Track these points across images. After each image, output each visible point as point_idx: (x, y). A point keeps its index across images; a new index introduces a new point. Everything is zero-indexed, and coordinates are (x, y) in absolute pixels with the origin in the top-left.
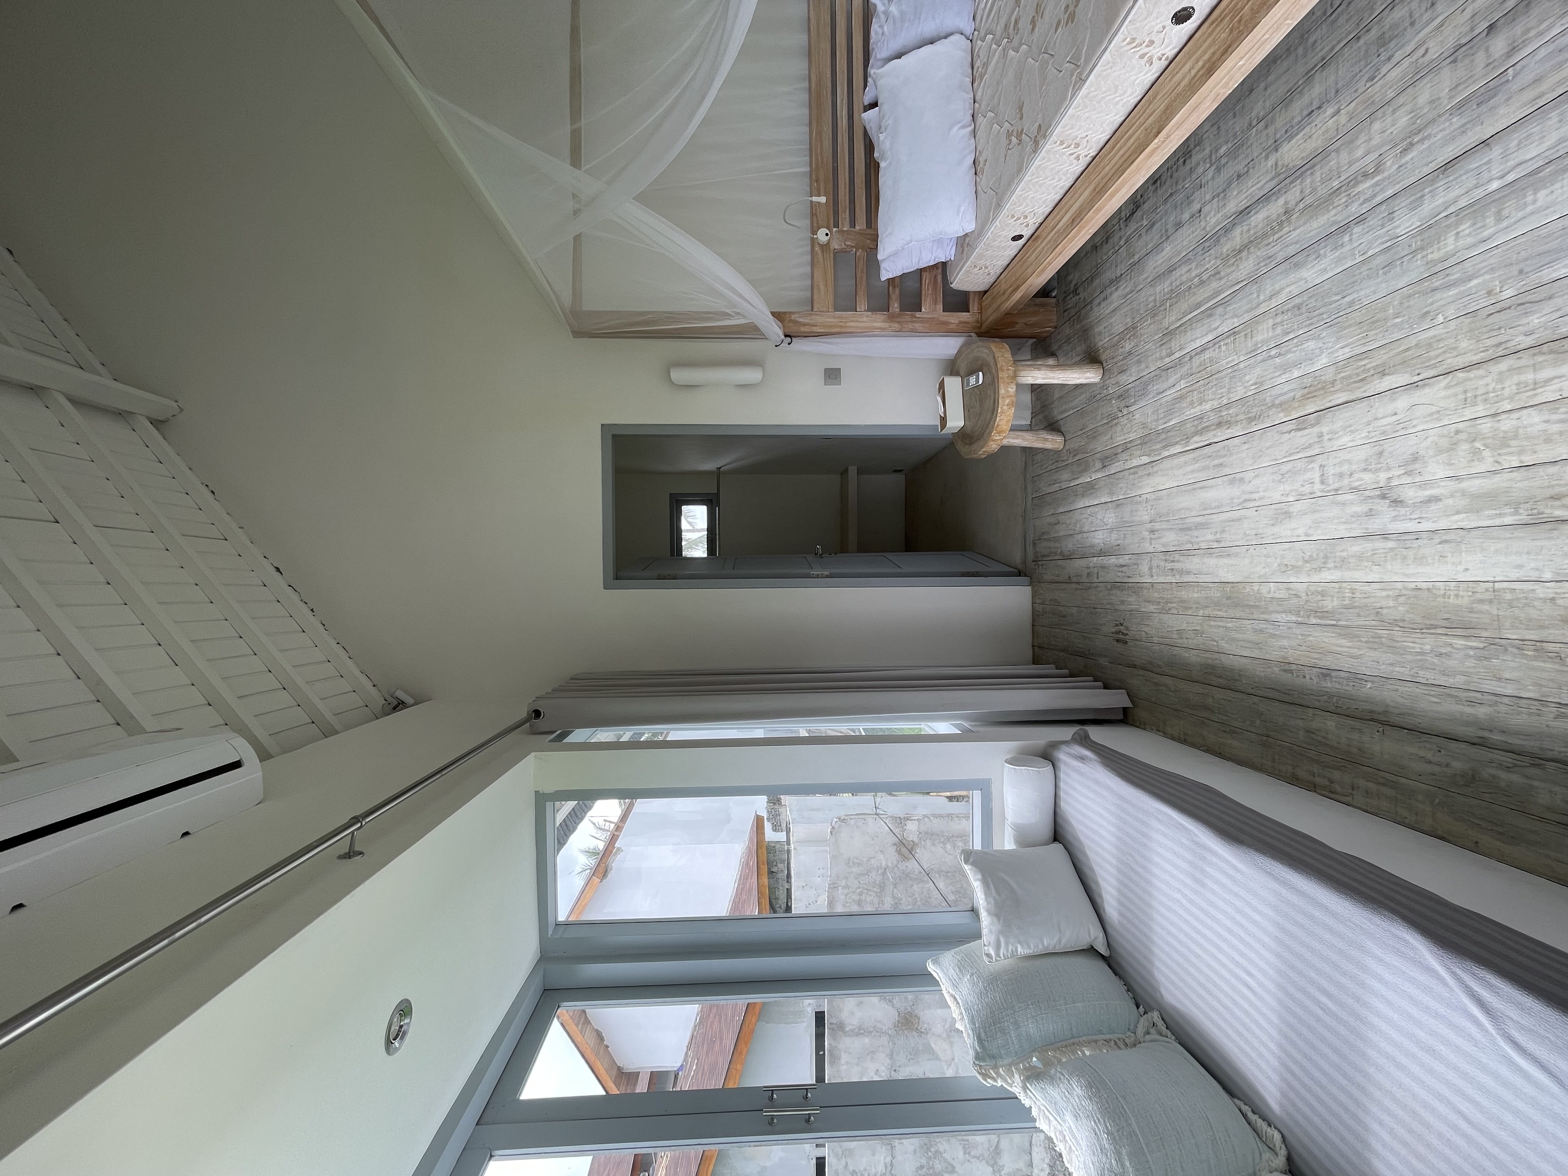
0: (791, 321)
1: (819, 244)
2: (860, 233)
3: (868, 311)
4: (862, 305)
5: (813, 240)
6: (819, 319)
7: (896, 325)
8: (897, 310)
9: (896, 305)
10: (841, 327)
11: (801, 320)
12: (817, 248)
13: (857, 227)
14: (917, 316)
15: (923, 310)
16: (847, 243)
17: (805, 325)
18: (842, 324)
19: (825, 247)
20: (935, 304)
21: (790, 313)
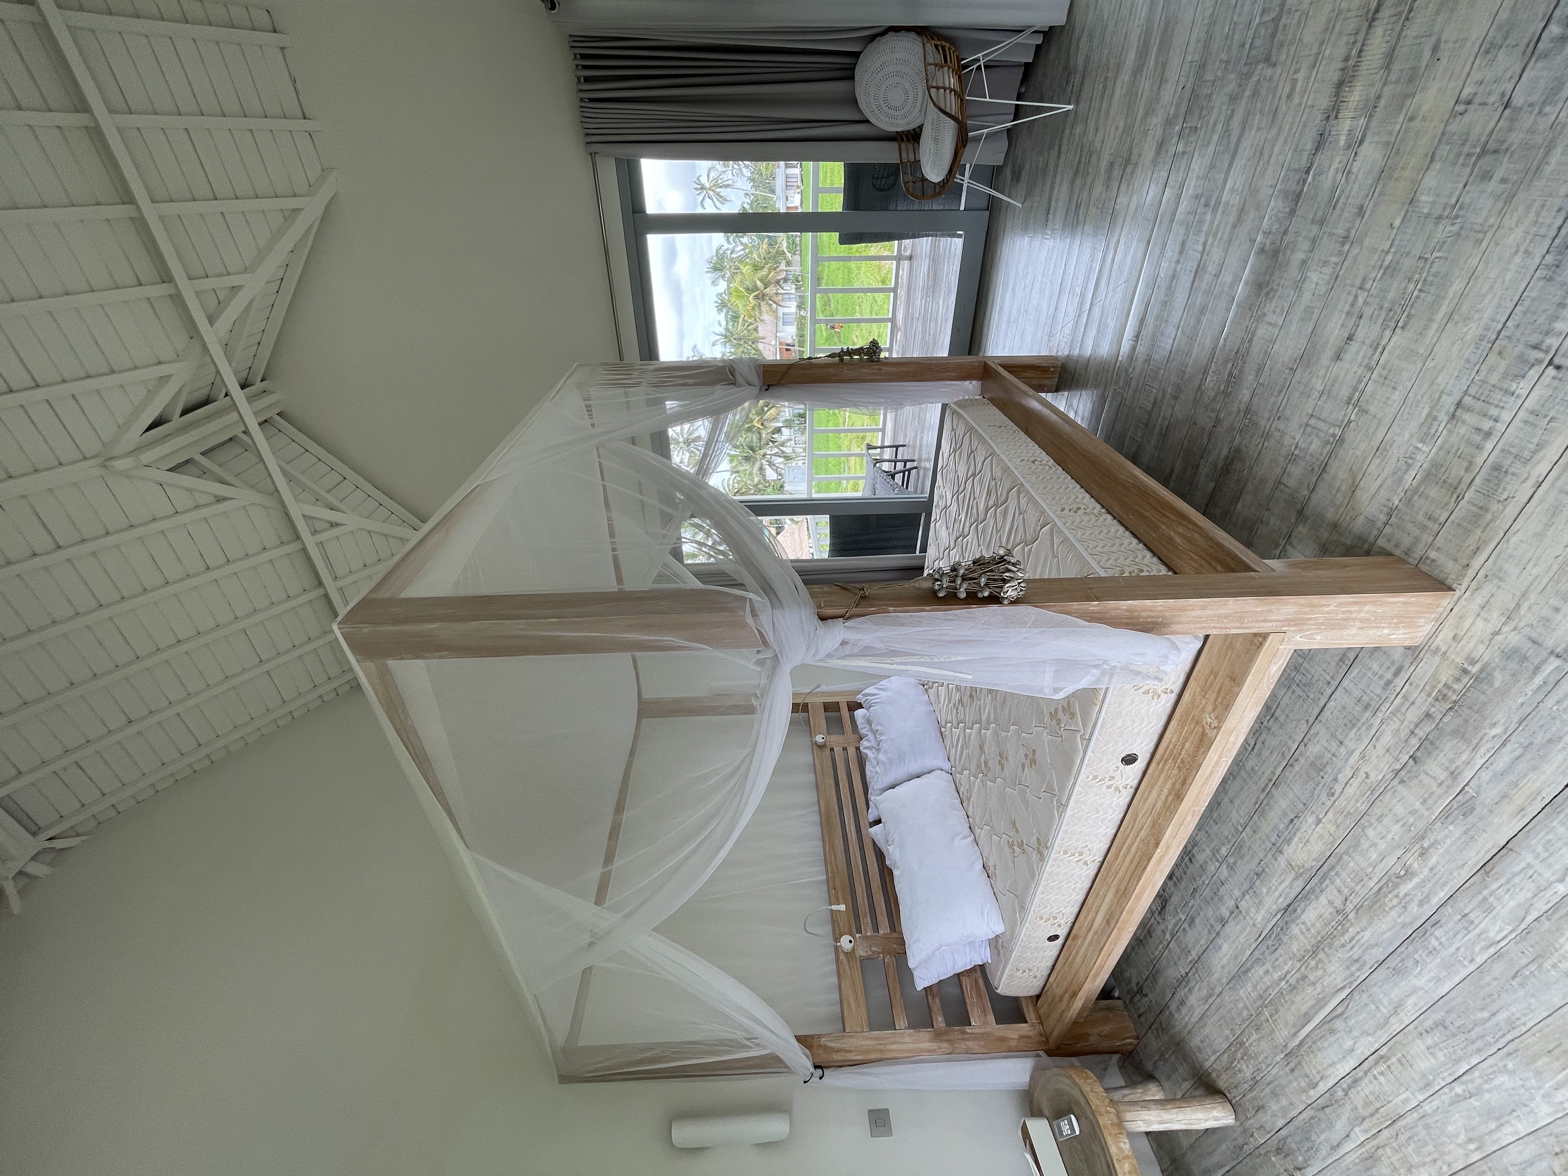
0: (820, 1046)
1: (843, 952)
2: (886, 938)
3: (909, 1027)
4: (902, 1022)
5: (836, 948)
6: (852, 1042)
7: (945, 1045)
8: (943, 1025)
9: (940, 1019)
10: (881, 1051)
11: (833, 1045)
12: (842, 957)
13: (881, 932)
14: (969, 1031)
15: (973, 1023)
16: (873, 949)
17: (839, 1050)
18: (882, 1047)
19: (850, 955)
20: (985, 1015)
21: (820, 1036)
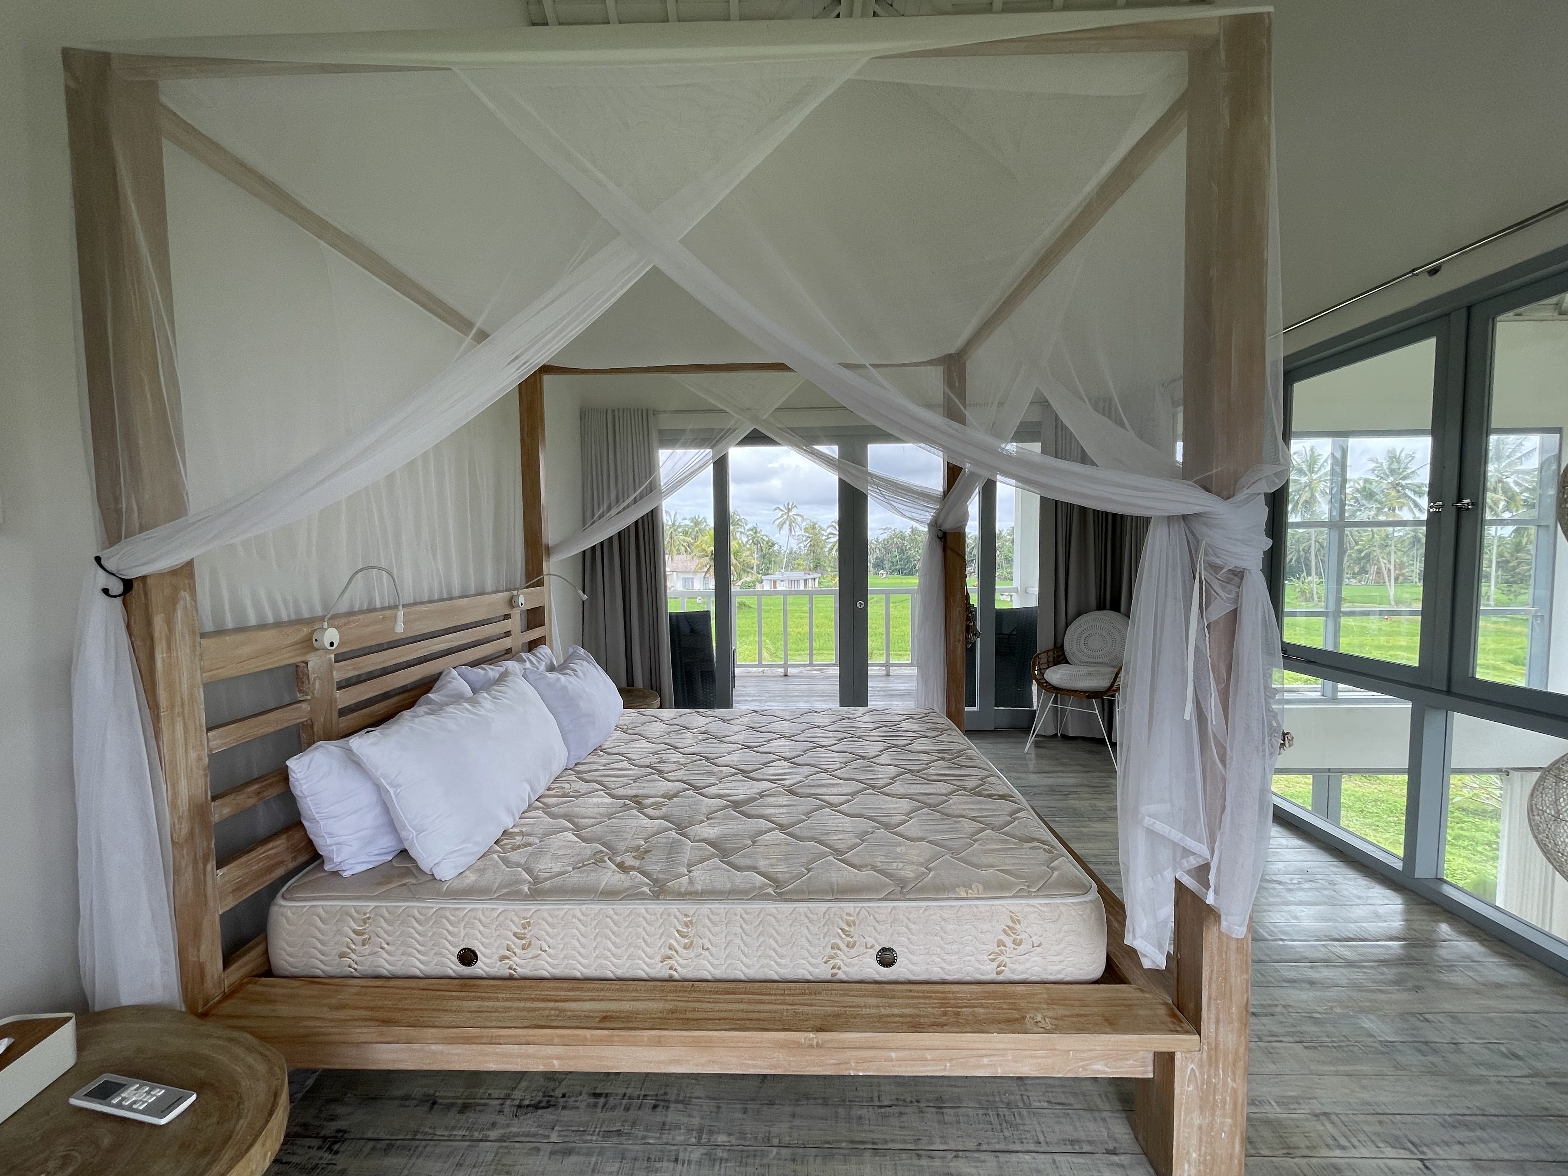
0: (176, 589)
1: (313, 632)
2: (332, 701)
3: (211, 756)
4: (220, 740)
5: (322, 619)
6: (184, 652)
7: (185, 828)
8: (216, 818)
9: (226, 811)
10: (173, 706)
11: (179, 614)
12: (306, 630)
13: (338, 694)
14: (209, 867)
15: (220, 872)
16: (317, 682)
17: (169, 622)
18: (178, 709)
19: (309, 644)
20: (234, 891)
21: (192, 590)
